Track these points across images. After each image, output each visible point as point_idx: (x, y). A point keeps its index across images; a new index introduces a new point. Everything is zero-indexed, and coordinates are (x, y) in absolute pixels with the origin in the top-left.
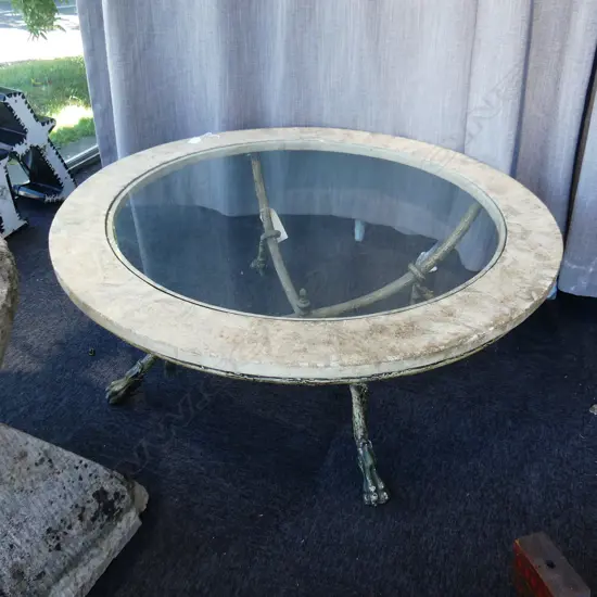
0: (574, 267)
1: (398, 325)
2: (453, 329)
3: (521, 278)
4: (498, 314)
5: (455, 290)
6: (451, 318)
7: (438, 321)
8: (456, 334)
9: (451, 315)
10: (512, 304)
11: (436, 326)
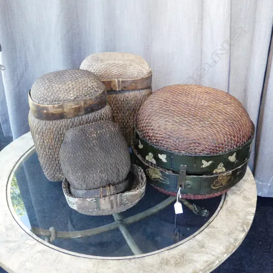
0: (260, 183)
1: (176, 258)
2: (205, 258)
3: (237, 215)
4: (228, 244)
5: (203, 227)
6: (203, 249)
7: (197, 252)
8: (207, 262)
9: (203, 247)
10: (234, 236)
11: (196, 257)
